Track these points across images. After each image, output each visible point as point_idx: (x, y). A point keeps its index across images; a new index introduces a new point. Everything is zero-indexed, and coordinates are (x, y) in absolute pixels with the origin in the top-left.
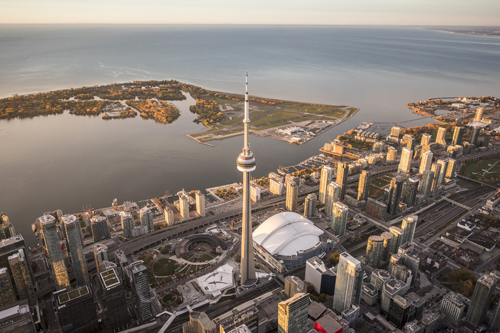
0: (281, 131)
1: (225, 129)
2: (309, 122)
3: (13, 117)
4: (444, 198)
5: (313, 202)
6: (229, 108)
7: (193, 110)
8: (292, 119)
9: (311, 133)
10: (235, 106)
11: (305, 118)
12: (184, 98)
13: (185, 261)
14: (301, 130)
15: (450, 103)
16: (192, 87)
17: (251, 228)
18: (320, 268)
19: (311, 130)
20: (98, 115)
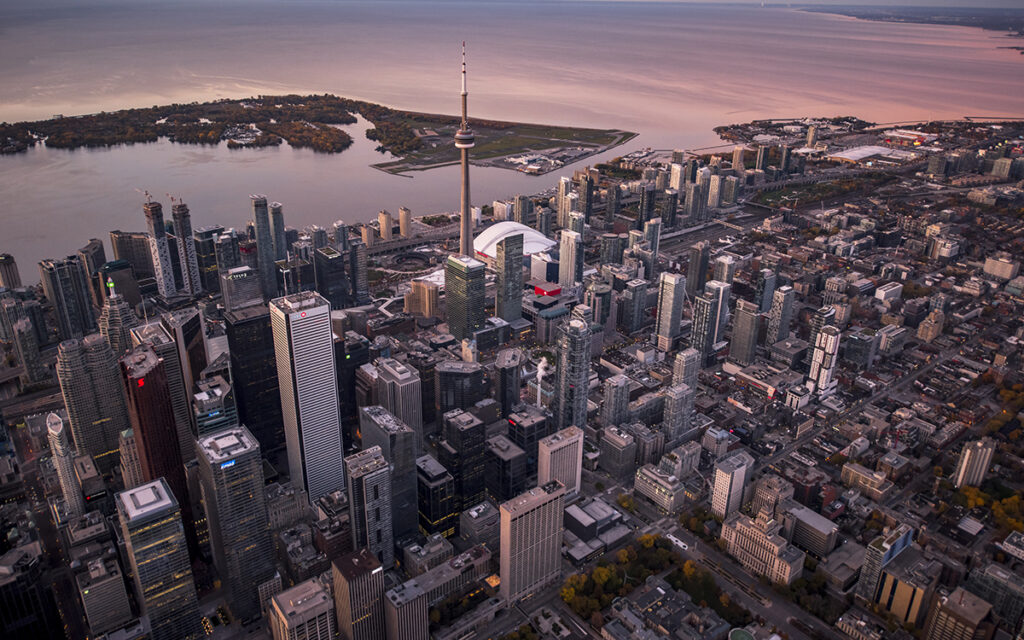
0: (512, 159)
1: (427, 159)
2: (558, 149)
3: (79, 146)
4: (718, 221)
5: (547, 217)
6: (430, 133)
7: (371, 135)
8: (530, 147)
9: (558, 162)
10: (439, 130)
11: (552, 145)
12: (355, 121)
13: (393, 272)
14: (543, 158)
15: (782, 125)
16: (364, 105)
17: (471, 236)
18: (545, 259)
19: (558, 158)
20: (217, 143)
